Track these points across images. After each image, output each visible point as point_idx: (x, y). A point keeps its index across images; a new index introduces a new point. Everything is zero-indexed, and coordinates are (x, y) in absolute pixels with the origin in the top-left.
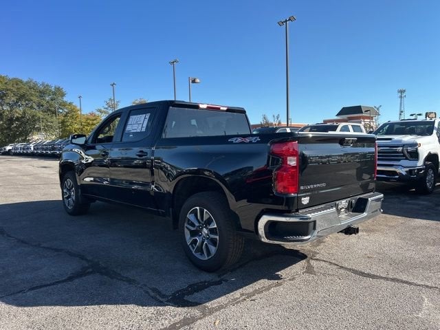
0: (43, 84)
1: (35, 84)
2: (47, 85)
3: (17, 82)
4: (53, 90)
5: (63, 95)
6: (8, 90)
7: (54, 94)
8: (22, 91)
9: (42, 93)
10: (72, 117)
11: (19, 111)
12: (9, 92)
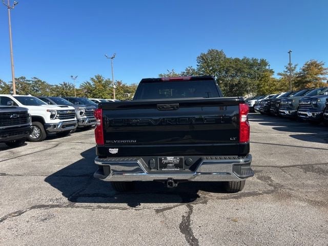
0: (253, 59)
1: (248, 60)
2: (255, 59)
3: (237, 60)
4: (259, 62)
5: (266, 64)
6: (230, 67)
7: (260, 65)
8: (239, 66)
9: (251, 66)
10: (265, 81)
11: (237, 80)
12: (230, 68)
